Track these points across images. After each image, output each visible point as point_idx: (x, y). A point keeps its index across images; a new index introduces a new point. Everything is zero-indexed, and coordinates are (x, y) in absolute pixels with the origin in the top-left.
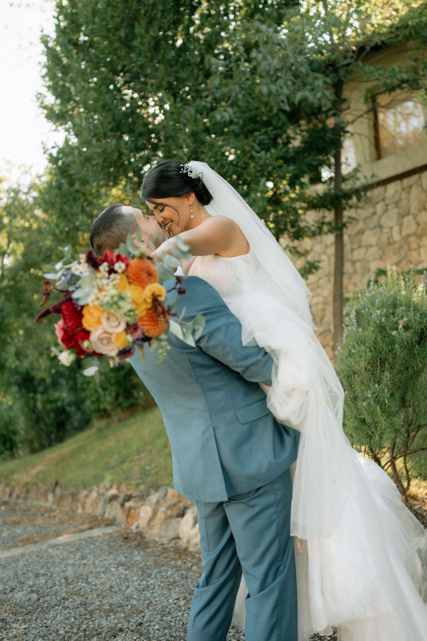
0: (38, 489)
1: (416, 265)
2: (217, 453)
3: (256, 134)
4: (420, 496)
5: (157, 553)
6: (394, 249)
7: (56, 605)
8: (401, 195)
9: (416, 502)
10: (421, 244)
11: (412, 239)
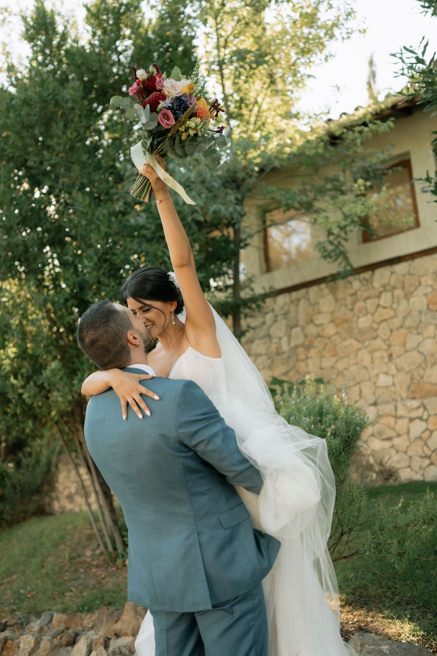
1: (304, 375)
2: (201, 560)
6: (283, 359)
8: (289, 307)
10: (309, 355)
11: (300, 350)
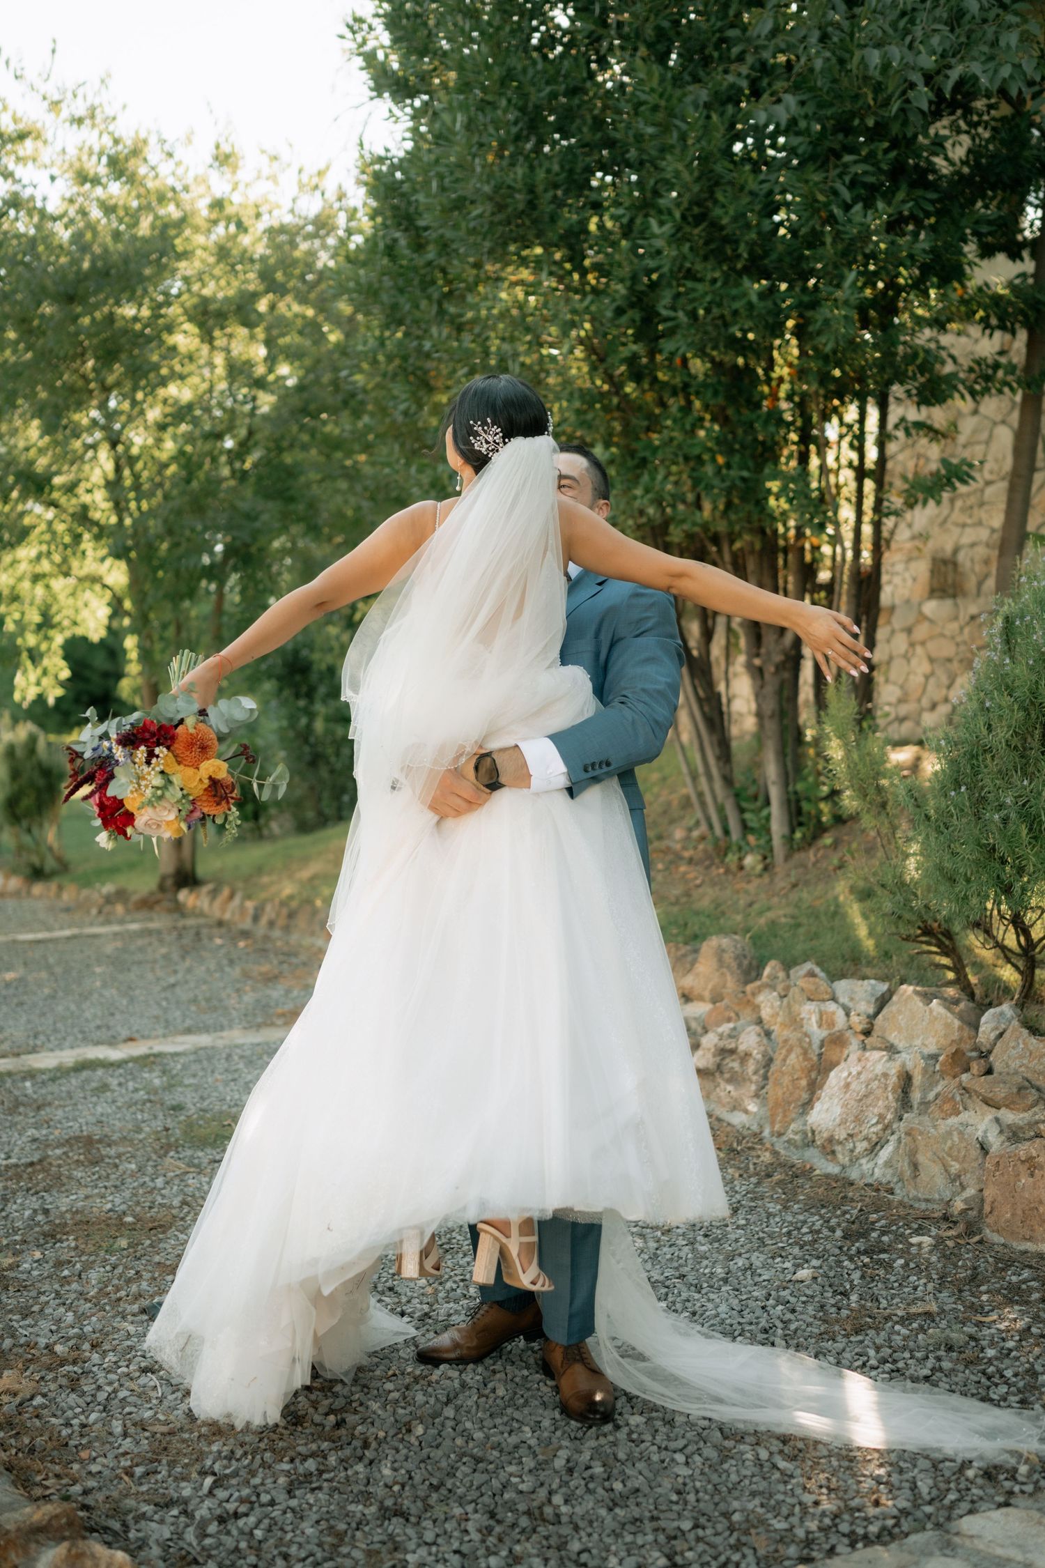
3: (848, 159)
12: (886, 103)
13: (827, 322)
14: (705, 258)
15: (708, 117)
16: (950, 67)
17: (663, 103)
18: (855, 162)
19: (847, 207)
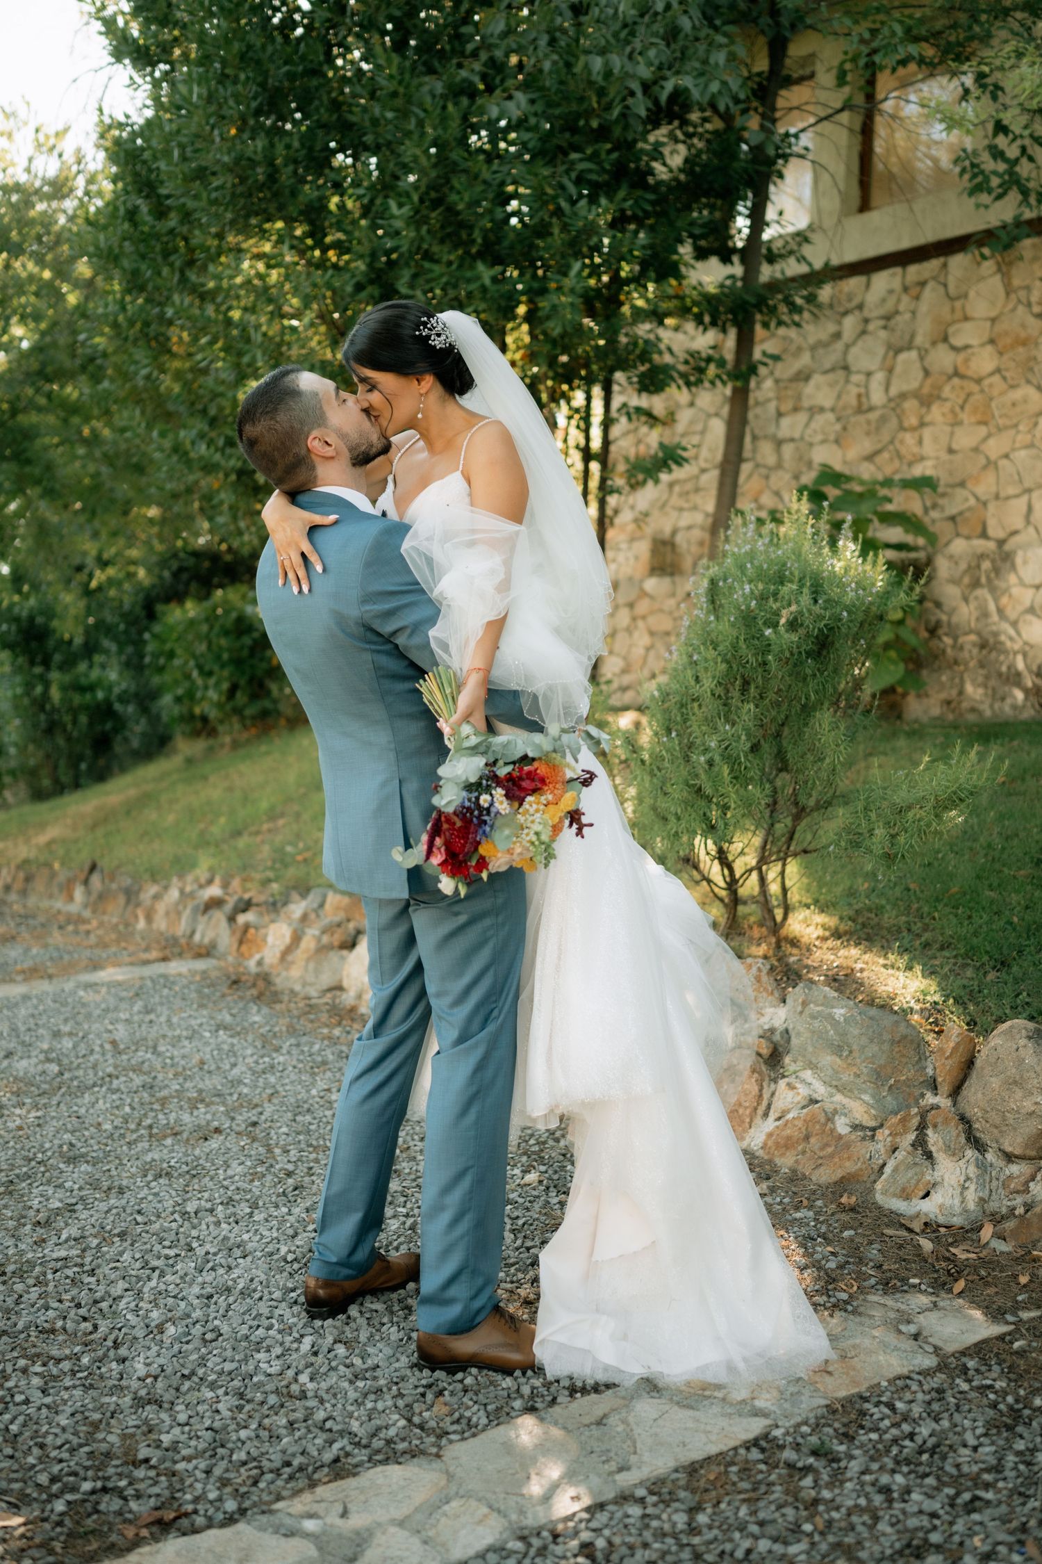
0: (53, 875)
1: (910, 464)
3: (574, 156)
4: (805, 940)
5: (295, 1012)
6: (869, 422)
7: (94, 1085)
8: (899, 300)
9: (795, 951)
10: (928, 419)
11: (910, 405)
12: (608, 107)
13: (554, 308)
14: (442, 241)
15: (444, 108)
16: (665, 78)
17: (401, 90)
18: (581, 160)
19: (573, 203)
